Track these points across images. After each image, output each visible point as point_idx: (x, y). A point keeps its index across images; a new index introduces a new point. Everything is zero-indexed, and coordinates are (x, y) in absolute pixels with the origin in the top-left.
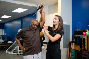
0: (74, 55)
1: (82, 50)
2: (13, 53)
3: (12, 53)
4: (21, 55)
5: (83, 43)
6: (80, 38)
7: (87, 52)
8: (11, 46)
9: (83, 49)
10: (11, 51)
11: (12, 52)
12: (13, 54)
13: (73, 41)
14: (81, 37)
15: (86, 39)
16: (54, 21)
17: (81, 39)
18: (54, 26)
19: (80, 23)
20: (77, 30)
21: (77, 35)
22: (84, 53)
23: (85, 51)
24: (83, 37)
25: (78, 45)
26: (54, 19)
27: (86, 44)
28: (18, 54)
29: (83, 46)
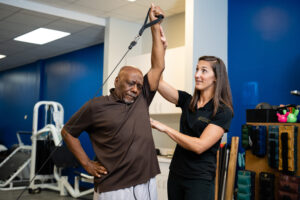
0: (248, 191)
1: (277, 174)
2: (11, 185)
3: (8, 186)
4: (43, 193)
5: (280, 151)
6: (270, 132)
7: (294, 179)
8: (5, 161)
9: (280, 168)
10: (4, 180)
11: (8, 182)
12: (11, 188)
13: (245, 142)
14: (272, 130)
15: (291, 134)
16: (196, 78)
17: (273, 136)
18: (198, 92)
19: (256, 85)
20: (258, 106)
21: (257, 125)
22: (282, 183)
23: (287, 178)
24: (281, 131)
25: (261, 156)
26: (197, 69)
27: (291, 154)
28: (31, 191)
29: (281, 160)
